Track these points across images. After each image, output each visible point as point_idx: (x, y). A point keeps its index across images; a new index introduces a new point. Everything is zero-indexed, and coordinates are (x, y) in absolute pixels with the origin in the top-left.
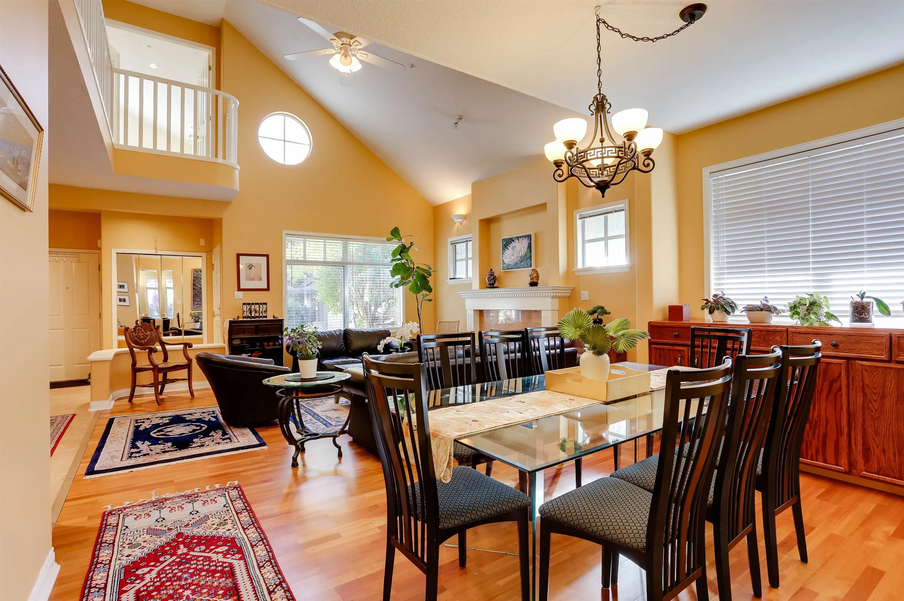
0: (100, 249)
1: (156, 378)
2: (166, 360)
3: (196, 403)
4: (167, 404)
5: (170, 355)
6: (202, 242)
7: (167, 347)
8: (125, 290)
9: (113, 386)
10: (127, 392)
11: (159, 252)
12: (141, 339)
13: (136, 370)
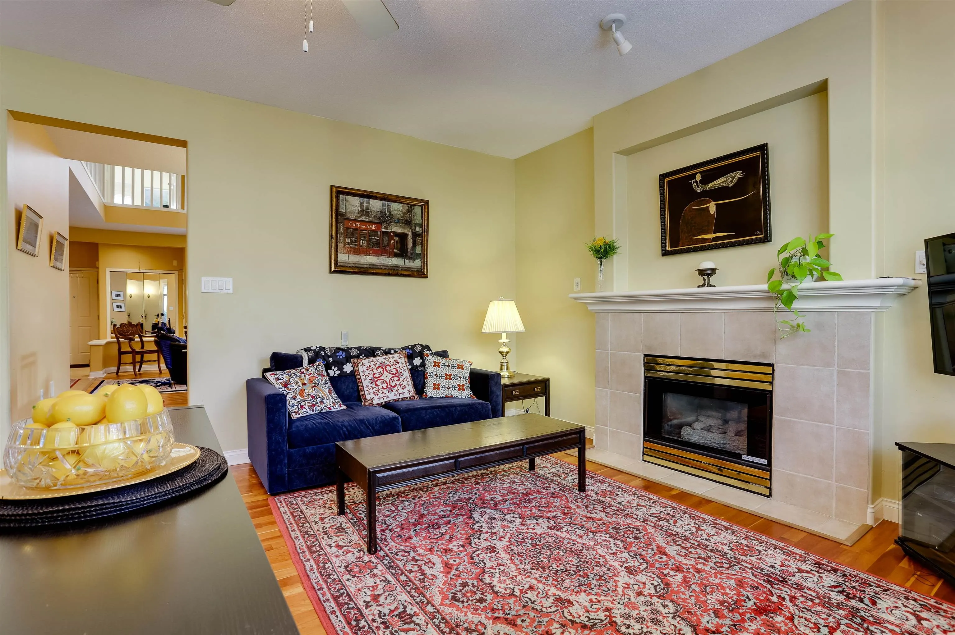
0: (98, 268)
1: (134, 358)
2: (143, 347)
3: (162, 375)
4: (143, 376)
5: (145, 344)
6: (175, 263)
7: (144, 339)
8: (121, 298)
9: (106, 364)
10: (114, 369)
11: (142, 271)
12: (125, 333)
13: (121, 353)
